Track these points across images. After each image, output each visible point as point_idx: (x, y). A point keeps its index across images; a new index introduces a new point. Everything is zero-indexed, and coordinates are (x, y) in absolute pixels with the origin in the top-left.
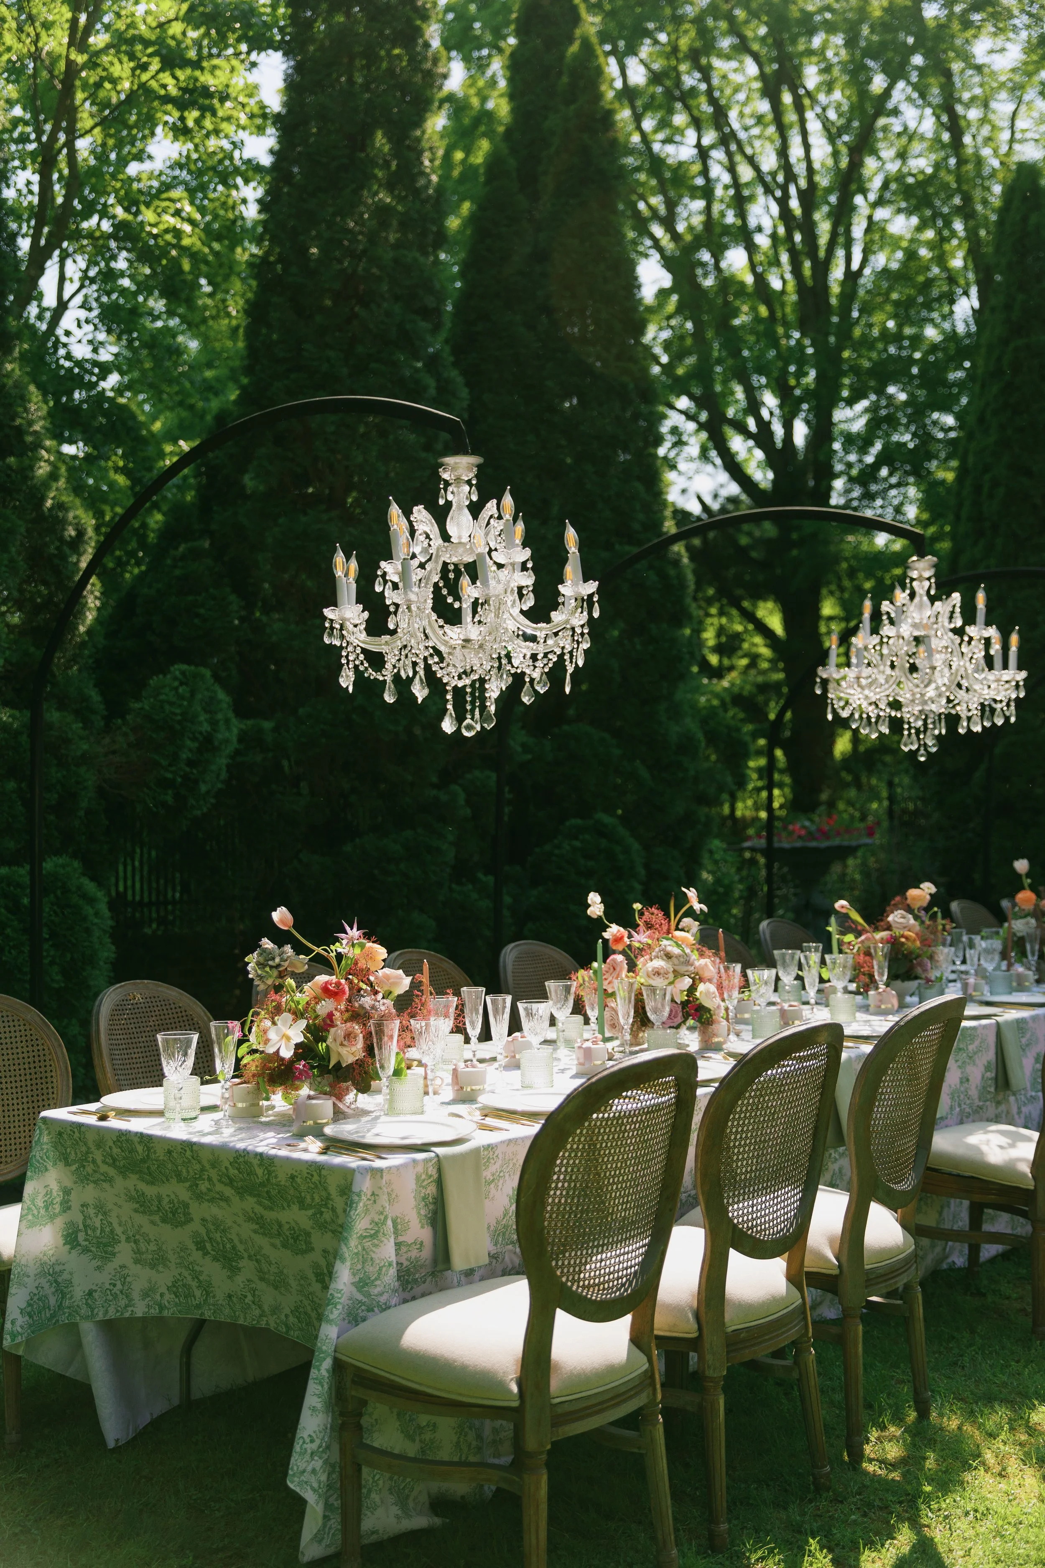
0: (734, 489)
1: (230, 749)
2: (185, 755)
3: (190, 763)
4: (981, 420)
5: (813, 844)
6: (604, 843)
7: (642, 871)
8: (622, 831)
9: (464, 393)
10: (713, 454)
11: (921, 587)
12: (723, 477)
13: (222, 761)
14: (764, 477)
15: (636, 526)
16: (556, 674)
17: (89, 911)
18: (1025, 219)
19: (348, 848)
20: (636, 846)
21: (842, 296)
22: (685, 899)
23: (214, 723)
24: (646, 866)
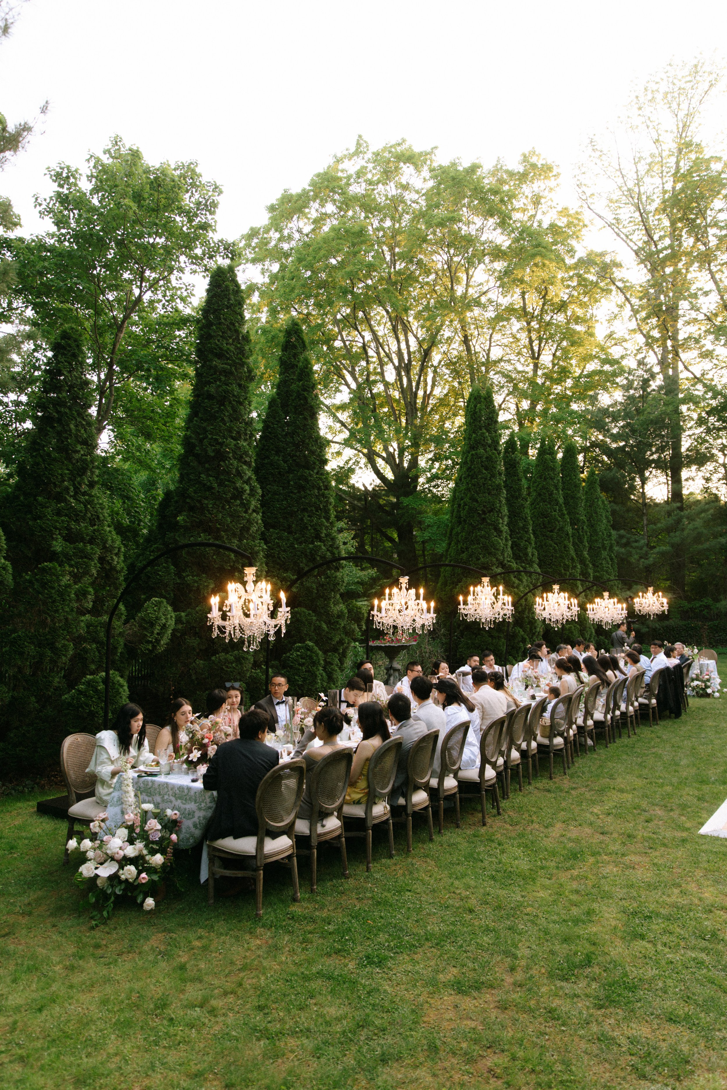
0: (378, 482)
1: (172, 627)
2: (156, 632)
3: (158, 634)
4: (460, 480)
5: (393, 644)
6: (309, 653)
7: (322, 662)
8: (316, 648)
9: (260, 491)
10: (369, 466)
11: (404, 586)
12: (374, 476)
13: (170, 632)
14: (390, 476)
15: (323, 535)
16: (278, 633)
17: (121, 690)
18: (475, 406)
19: (213, 658)
20: (320, 653)
21: (423, 403)
22: (320, 697)
23: (166, 619)
24: (325, 660)
